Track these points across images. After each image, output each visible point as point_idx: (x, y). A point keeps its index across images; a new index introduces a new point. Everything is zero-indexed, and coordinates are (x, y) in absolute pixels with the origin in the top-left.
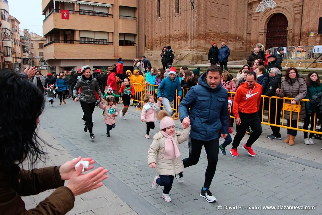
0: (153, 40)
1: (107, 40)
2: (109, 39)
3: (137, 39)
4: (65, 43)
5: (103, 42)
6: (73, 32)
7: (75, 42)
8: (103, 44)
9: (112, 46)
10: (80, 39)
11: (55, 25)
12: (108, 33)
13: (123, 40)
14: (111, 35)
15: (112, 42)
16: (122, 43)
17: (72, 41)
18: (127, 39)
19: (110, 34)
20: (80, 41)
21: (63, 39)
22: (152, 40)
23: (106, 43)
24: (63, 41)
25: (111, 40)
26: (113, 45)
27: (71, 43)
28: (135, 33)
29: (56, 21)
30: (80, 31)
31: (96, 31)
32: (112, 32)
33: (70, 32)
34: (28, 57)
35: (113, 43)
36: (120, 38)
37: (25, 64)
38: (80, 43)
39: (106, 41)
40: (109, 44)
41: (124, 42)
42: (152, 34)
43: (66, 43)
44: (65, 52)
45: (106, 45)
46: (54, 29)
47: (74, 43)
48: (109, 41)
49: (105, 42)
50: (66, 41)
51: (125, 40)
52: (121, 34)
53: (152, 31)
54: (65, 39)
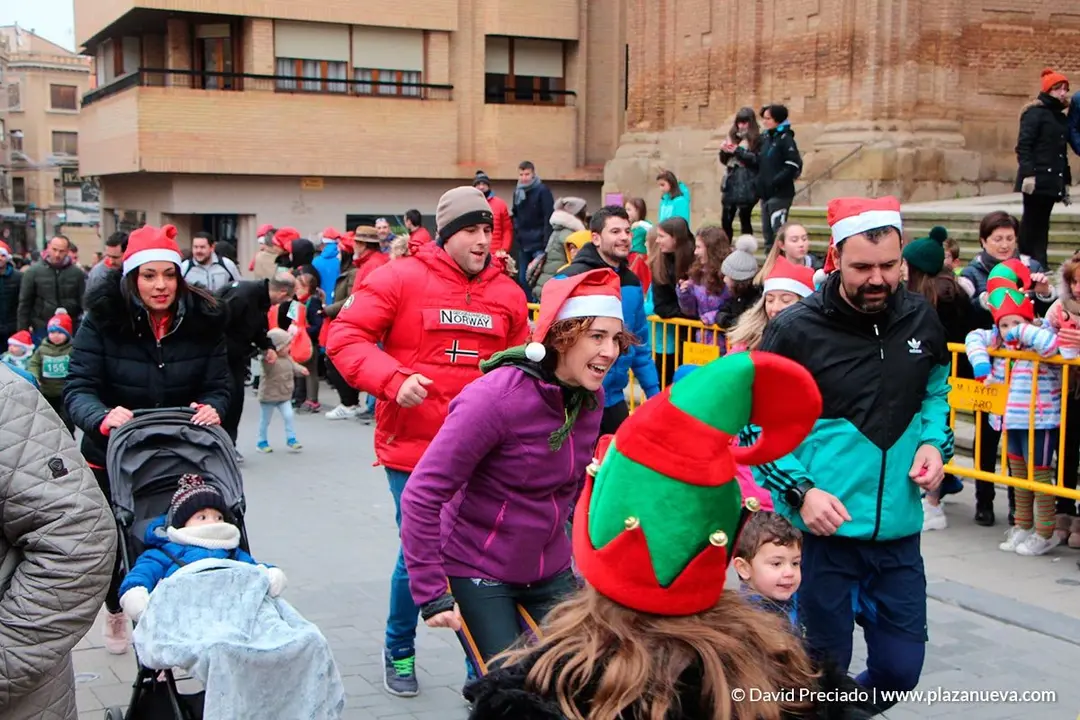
0: (670, 71)
1: (418, 73)
2: (432, 67)
3: (579, 66)
4: (193, 87)
5: (399, 85)
6: (238, 26)
7: (248, 82)
8: (399, 96)
9: (445, 104)
10: (276, 70)
12: (426, 33)
13: (505, 70)
14: (439, 46)
15: (444, 81)
16: (498, 90)
17: (234, 79)
18: (526, 67)
19: (434, 38)
20: (275, 78)
21: (186, 67)
22: (662, 72)
23: (414, 91)
24: (185, 79)
25: (439, 74)
26: (450, 99)
27: (226, 87)
28: (570, 36)
30: (275, 22)
31: (360, 26)
32: (449, 33)
33: (223, 31)
35: (450, 88)
36: (487, 65)
38: (278, 90)
39: (414, 80)
40: (432, 93)
41: (512, 85)
42: (662, 38)
43: (204, 86)
44: (197, 139)
45: (417, 103)
46: (135, 9)
47: (241, 89)
48: (432, 81)
49: (409, 85)
50: (199, 79)
51: (517, 72)
52: (491, 40)
53: (662, 26)
54: (193, 66)
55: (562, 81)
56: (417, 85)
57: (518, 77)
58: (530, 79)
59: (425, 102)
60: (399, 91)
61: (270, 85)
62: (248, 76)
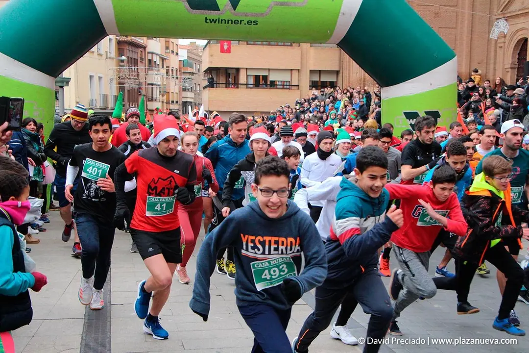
0: (351, 83)
1: (289, 82)
2: (293, 80)
3: (340, 78)
4: (226, 87)
5: (283, 85)
6: (238, 70)
7: (239, 86)
8: (284, 88)
9: (296, 90)
10: (246, 82)
11: (211, 62)
12: (292, 70)
13: (318, 80)
14: (295, 74)
15: (297, 84)
16: (314, 85)
17: (236, 84)
18: (324, 78)
19: (293, 72)
20: (247, 84)
21: (225, 82)
22: (349, 83)
23: (288, 87)
24: (223, 86)
25: (295, 82)
26: (298, 89)
28: (337, 69)
29: (212, 56)
30: (247, 69)
31: (272, 69)
32: (299, 70)
33: (234, 71)
34: (192, 100)
35: (298, 86)
36: (310, 78)
37: (186, 113)
38: (247, 88)
39: (288, 84)
40: (293, 88)
41: (320, 84)
42: (349, 73)
43: (229, 87)
45: (288, 90)
46: (209, 67)
47: (238, 88)
48: (293, 84)
49: (287, 85)
50: (227, 85)
51: (321, 80)
52: (311, 72)
53: (349, 70)
54: (226, 82)
55: (336, 82)
56: (289, 85)
57: (321, 82)
58: (326, 82)
59: (290, 90)
60: (283, 87)
61: (245, 86)
62: (240, 84)
